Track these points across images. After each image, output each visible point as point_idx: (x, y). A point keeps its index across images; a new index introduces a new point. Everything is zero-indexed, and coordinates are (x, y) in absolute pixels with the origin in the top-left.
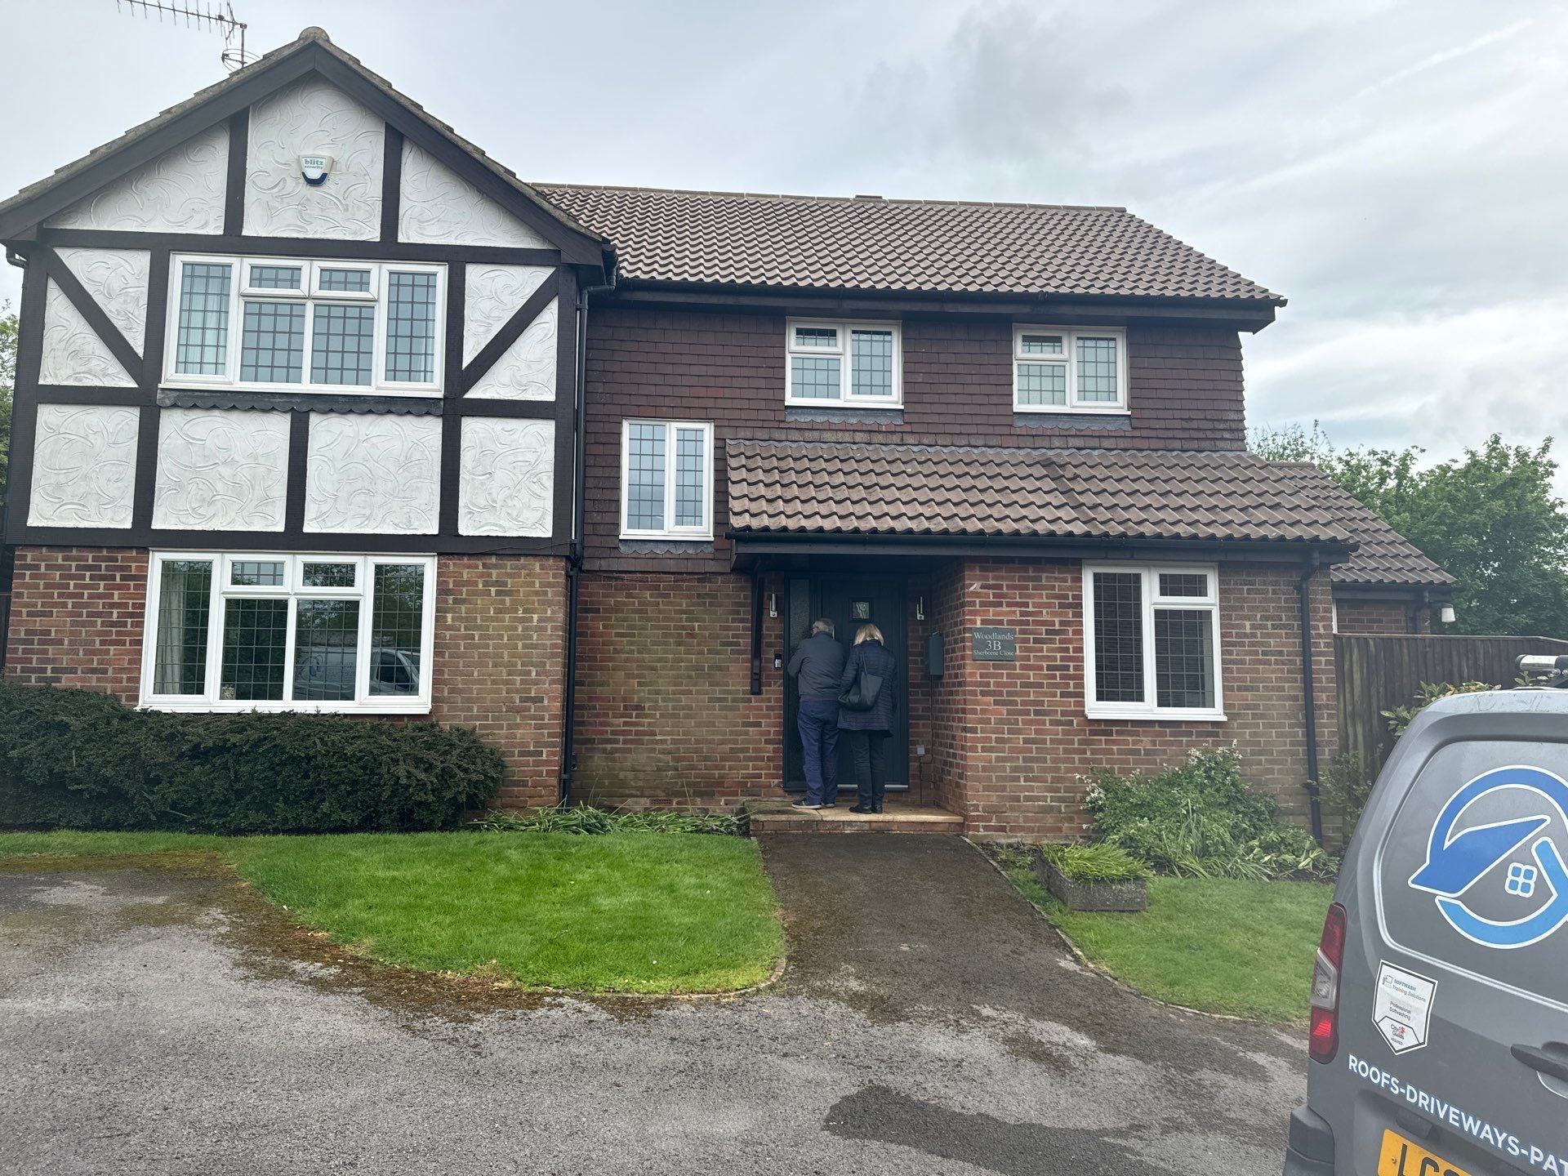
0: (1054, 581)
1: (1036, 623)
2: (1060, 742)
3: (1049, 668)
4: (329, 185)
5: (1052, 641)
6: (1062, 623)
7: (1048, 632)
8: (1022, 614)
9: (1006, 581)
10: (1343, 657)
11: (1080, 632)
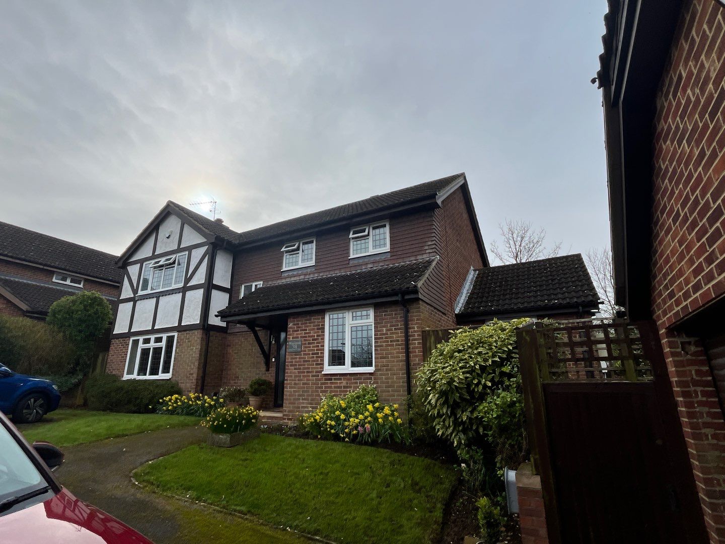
0: (316, 320)
1: (309, 336)
2: (314, 384)
3: (312, 354)
5: (314, 343)
6: (317, 336)
7: (313, 340)
8: (305, 333)
9: (300, 322)
11: (323, 339)
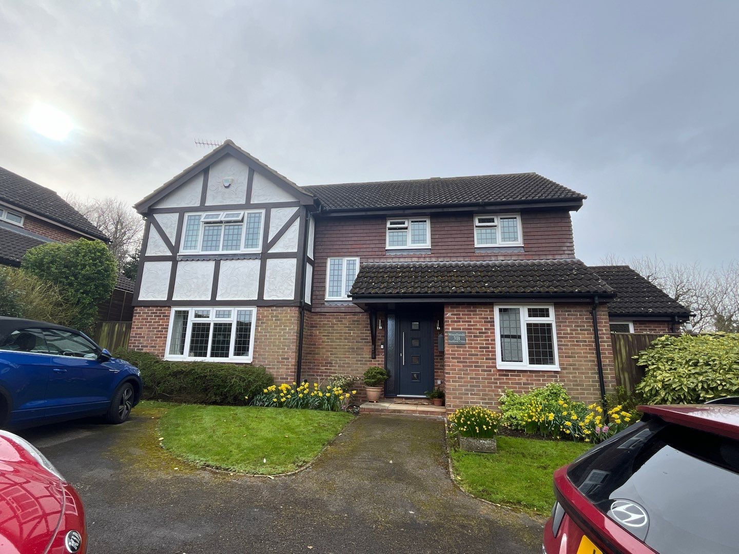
1: (474, 329)
2: (486, 379)
3: (480, 348)
4: (231, 188)
5: (482, 337)
6: (486, 329)
7: (480, 333)
8: (469, 325)
9: (462, 312)
10: (616, 343)
11: (493, 333)
